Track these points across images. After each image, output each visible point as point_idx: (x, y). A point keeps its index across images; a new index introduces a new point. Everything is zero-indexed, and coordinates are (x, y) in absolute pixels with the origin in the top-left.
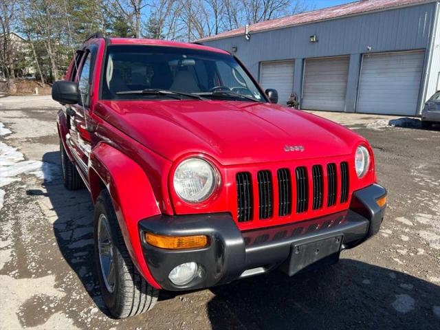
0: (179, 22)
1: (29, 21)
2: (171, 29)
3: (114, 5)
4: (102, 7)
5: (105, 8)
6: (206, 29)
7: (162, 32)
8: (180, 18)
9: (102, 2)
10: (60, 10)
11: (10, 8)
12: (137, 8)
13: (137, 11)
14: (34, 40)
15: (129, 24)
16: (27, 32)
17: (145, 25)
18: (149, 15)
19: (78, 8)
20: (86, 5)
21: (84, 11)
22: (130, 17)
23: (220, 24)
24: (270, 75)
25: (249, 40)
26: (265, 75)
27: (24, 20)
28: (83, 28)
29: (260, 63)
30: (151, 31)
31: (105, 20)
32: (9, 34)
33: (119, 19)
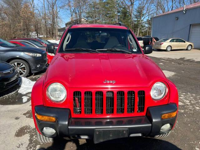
0: (152, 7)
1: (88, 13)
2: (147, 10)
3: (122, 2)
4: (117, 4)
5: (118, 4)
6: (166, 9)
7: (143, 12)
8: (153, 5)
9: (117, 2)
10: (100, 7)
11: (82, 8)
12: (132, 2)
13: (132, 4)
14: (90, 20)
15: (128, 10)
16: (87, 17)
17: (136, 10)
18: (138, 5)
19: (107, 6)
20: (110, 4)
21: (109, 7)
22: (129, 7)
23: (174, 5)
24: (195, 31)
25: (185, 13)
26: (193, 32)
27: (86, 13)
28: (108, 14)
29: (191, 25)
30: (138, 13)
31: (118, 10)
32: (81, 19)
33: (124, 8)
